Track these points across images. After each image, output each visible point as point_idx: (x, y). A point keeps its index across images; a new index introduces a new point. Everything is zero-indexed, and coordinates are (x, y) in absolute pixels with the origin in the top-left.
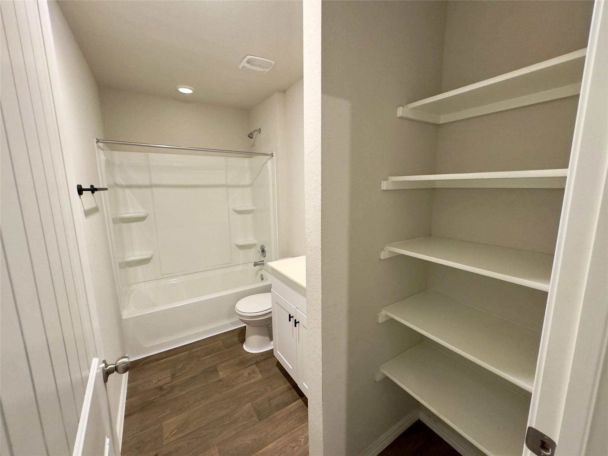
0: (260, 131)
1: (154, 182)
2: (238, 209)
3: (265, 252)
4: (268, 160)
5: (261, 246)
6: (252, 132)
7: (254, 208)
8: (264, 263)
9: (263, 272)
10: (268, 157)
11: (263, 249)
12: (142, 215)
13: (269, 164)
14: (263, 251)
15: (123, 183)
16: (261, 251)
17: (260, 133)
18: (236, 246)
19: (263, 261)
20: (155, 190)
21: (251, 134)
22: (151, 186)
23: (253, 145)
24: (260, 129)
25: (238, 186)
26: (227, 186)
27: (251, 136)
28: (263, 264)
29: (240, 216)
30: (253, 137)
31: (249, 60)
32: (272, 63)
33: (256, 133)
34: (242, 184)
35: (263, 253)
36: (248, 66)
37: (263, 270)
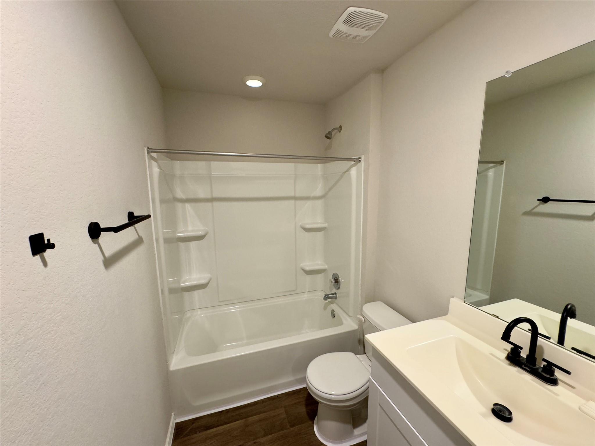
0: (341, 129)
1: (216, 195)
2: (307, 226)
3: (339, 283)
4: (352, 166)
5: (334, 274)
6: (330, 131)
7: (326, 225)
8: (337, 296)
9: (334, 307)
10: (353, 163)
11: (336, 278)
12: (201, 233)
13: (353, 172)
14: (337, 281)
15: (184, 197)
16: (333, 281)
17: (340, 132)
18: (302, 270)
19: (335, 294)
20: (216, 204)
21: (330, 133)
22: (212, 200)
23: (328, 148)
24: (341, 127)
25: (307, 198)
26: (295, 198)
27: (328, 136)
28: (336, 298)
29: (307, 234)
30: (331, 137)
31: (350, 15)
32: (383, 18)
33: (336, 131)
34: (312, 195)
35: (337, 283)
36: (344, 28)
37: (334, 304)
